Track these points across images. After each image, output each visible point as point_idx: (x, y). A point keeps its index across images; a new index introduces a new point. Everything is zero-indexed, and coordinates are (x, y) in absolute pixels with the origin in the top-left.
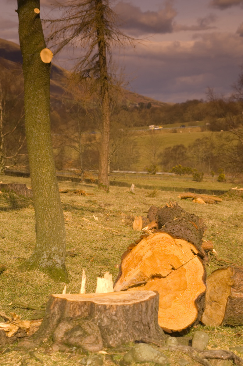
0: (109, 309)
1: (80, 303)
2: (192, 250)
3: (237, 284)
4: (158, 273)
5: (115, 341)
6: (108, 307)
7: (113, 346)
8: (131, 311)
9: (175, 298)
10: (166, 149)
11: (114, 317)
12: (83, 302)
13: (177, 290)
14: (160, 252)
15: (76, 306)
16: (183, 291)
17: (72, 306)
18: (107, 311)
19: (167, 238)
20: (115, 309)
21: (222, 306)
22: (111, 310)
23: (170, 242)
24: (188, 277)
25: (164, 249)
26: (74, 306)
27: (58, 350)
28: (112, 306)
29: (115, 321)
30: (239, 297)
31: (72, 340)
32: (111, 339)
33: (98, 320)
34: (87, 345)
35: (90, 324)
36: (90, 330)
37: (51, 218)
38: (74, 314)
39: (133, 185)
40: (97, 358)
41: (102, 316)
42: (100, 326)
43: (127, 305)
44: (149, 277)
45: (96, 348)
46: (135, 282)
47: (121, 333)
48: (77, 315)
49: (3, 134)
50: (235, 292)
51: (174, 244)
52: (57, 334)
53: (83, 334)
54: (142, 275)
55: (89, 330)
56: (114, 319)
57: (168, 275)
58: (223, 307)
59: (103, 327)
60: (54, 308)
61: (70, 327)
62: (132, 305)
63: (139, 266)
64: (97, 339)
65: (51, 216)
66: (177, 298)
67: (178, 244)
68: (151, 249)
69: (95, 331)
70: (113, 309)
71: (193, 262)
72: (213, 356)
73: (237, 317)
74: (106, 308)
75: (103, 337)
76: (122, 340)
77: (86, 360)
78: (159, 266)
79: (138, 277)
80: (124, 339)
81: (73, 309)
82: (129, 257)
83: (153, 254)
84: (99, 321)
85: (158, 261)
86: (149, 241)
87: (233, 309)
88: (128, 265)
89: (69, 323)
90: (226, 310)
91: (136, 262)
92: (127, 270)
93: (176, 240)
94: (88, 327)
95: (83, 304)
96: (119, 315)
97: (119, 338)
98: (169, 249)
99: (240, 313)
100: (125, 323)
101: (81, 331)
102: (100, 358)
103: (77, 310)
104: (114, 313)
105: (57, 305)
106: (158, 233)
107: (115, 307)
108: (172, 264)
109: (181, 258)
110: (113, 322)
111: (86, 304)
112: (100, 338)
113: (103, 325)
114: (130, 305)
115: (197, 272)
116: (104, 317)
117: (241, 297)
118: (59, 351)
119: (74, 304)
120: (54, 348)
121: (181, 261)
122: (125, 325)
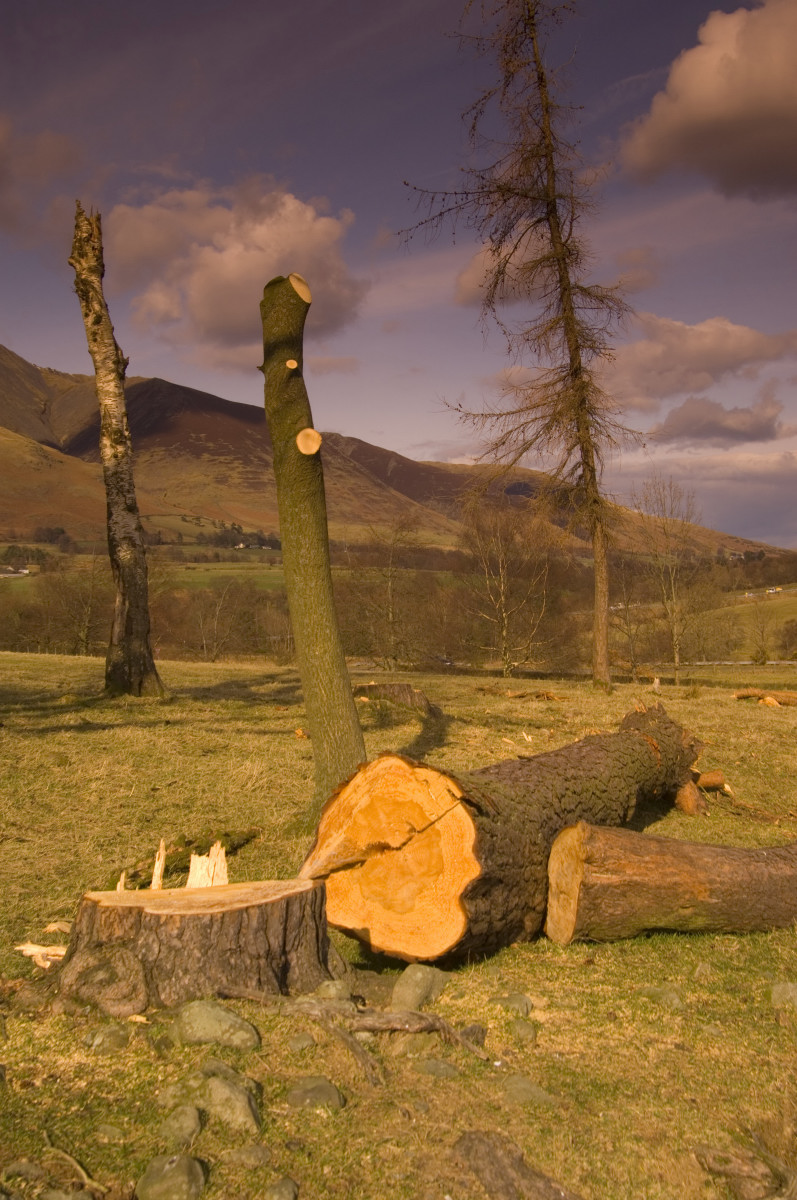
0: (166, 923)
1: (120, 911)
2: (449, 791)
3: (597, 856)
4: (383, 841)
5: (172, 995)
6: (163, 919)
7: (168, 1003)
8: (215, 928)
9: (421, 891)
10: (787, 623)
11: (176, 943)
12: (127, 908)
13: (424, 874)
14: (386, 796)
15: (113, 916)
16: (434, 877)
17: (104, 916)
18: (163, 928)
19: (399, 768)
20: (178, 925)
21: (572, 901)
22: (169, 927)
23: (405, 776)
24: (445, 847)
25: (393, 790)
26: (109, 917)
27: (61, 1011)
28: (171, 917)
29: (178, 951)
30: (605, 882)
31: (85, 991)
32: (164, 989)
33: (143, 946)
34: (109, 1003)
35: (125, 956)
36: (124, 969)
37: (335, 739)
38: (111, 935)
39: (657, 681)
40: (116, 1031)
41: (151, 940)
42: (143, 962)
43: (204, 915)
44: (364, 848)
45: (126, 1008)
46: (335, 860)
47: (188, 977)
48: (116, 936)
49: (506, 611)
50: (596, 872)
51: (414, 780)
52: (63, 977)
53: (111, 978)
54: (349, 844)
55: (120, 970)
56: (175, 946)
57: (404, 844)
58: (573, 905)
59: (150, 963)
60: (81, 920)
61: (92, 961)
62: (219, 915)
63: (345, 828)
64: (134, 988)
65: (334, 735)
66: (426, 893)
67: (421, 779)
68: (369, 791)
69: (132, 971)
70: (174, 922)
71: (453, 816)
72: (384, 1026)
73: (607, 923)
74: (158, 921)
75: (147, 984)
76: (188, 992)
77: (93, 1036)
78: (384, 825)
79: (342, 849)
80: (192, 989)
81: (108, 923)
82: (333, 809)
83: (372, 801)
84: (144, 951)
85: (382, 816)
86: (369, 774)
87: (596, 907)
88: (329, 825)
89: (92, 954)
90: (578, 910)
91: (342, 818)
92: (327, 836)
93: (417, 770)
94: (120, 964)
95: (127, 912)
96: (185, 938)
97: (182, 987)
98: (403, 790)
99: (611, 915)
100: (199, 955)
101: (107, 971)
102: (122, 1033)
103: (115, 926)
104: (175, 932)
105: (85, 914)
106: (385, 758)
107: (178, 919)
108: (410, 821)
109: (427, 807)
110: (173, 953)
111: (131, 913)
112: (142, 987)
113: (151, 959)
114: (212, 916)
115: (462, 836)
116: (154, 941)
117: (609, 882)
118: (65, 1013)
119: (108, 913)
120: (54, 1007)
121: (427, 814)
122: (199, 960)
